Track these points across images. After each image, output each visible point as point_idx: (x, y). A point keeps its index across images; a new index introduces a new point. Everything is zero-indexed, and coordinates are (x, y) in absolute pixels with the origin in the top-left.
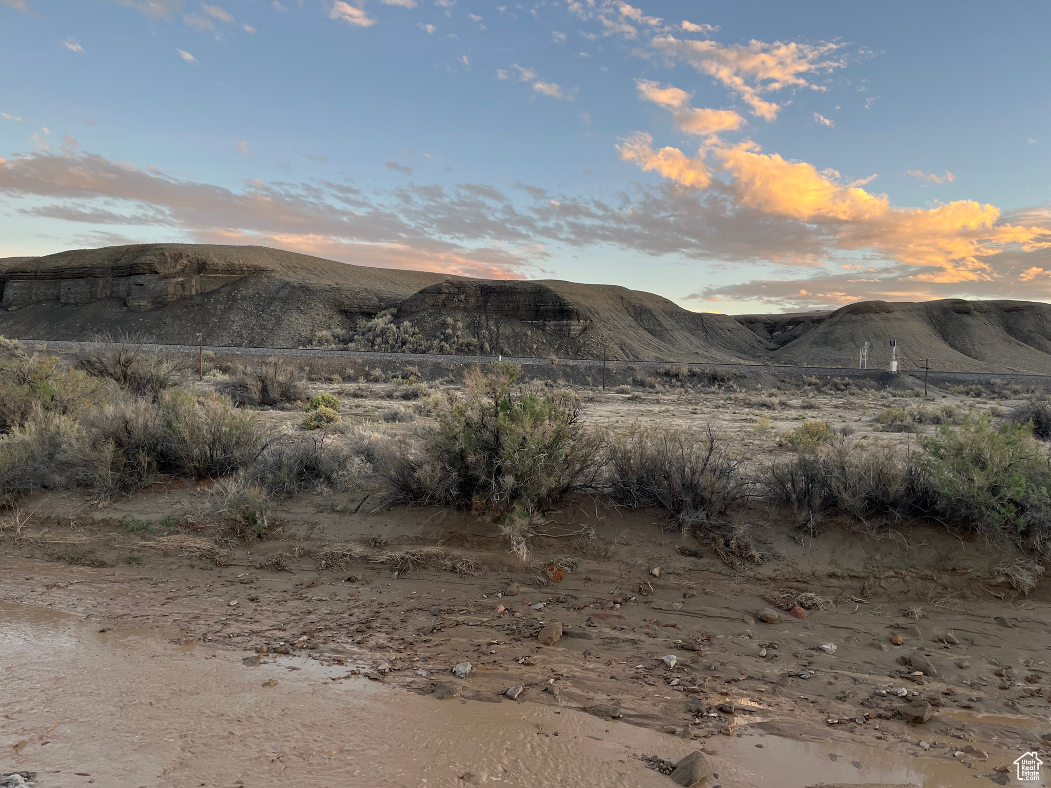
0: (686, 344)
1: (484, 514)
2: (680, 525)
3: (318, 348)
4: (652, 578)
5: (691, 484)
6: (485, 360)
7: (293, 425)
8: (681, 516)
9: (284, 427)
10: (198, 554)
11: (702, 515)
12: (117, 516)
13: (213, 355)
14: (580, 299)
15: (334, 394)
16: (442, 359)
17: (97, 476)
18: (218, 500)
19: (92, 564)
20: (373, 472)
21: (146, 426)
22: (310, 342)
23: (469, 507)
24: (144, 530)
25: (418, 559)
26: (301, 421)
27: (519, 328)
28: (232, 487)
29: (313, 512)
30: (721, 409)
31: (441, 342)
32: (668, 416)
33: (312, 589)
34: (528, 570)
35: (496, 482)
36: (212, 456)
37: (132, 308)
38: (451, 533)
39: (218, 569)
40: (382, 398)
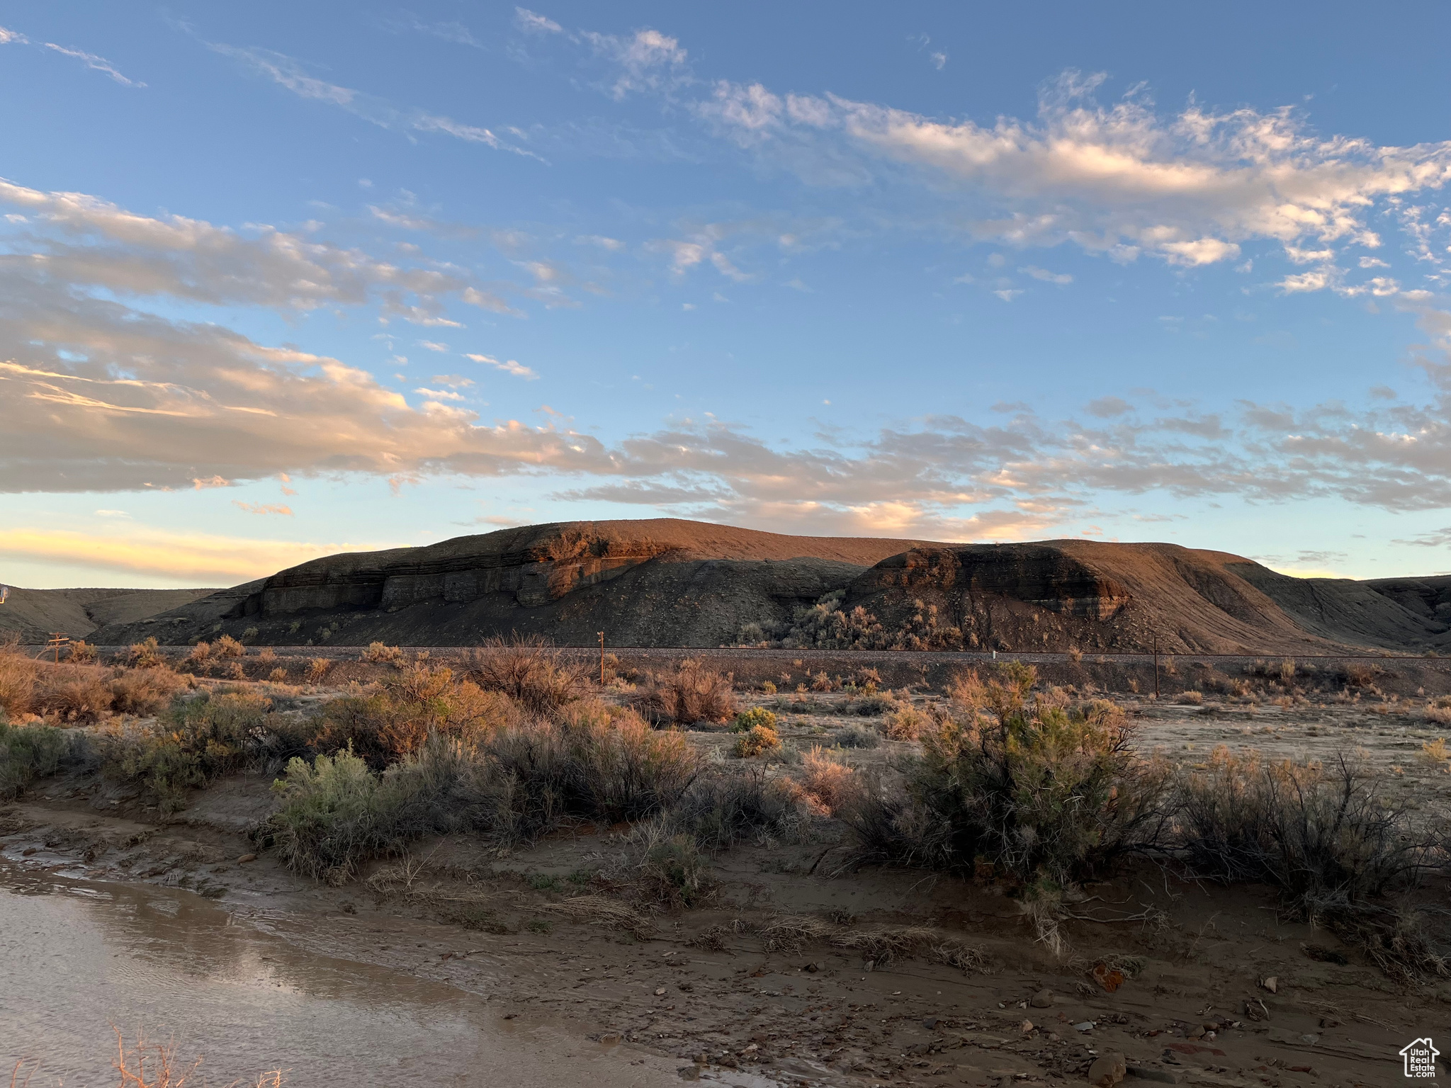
0: (1287, 625)
1: (992, 883)
2: (1305, 912)
3: (744, 646)
4: (1265, 994)
5: (1319, 847)
6: (973, 657)
7: (721, 750)
8: (1307, 896)
9: (712, 754)
10: (613, 922)
11: (1342, 896)
12: (519, 868)
13: (615, 659)
14: (1110, 564)
15: (767, 708)
16: (910, 658)
17: (496, 816)
18: (636, 853)
19: (493, 930)
20: (832, 818)
21: (552, 753)
22: (734, 638)
23: (970, 873)
24: (549, 887)
25: (901, 944)
26: (730, 746)
27: (1019, 609)
28: (653, 833)
29: (756, 871)
30: (1357, 729)
31: (907, 633)
32: (1269, 740)
33: (759, 979)
34: (1064, 970)
35: (1008, 835)
36: (627, 792)
37: (523, 603)
38: (945, 908)
39: (640, 944)
40: (831, 713)
